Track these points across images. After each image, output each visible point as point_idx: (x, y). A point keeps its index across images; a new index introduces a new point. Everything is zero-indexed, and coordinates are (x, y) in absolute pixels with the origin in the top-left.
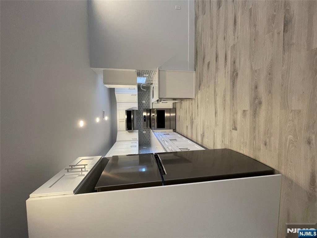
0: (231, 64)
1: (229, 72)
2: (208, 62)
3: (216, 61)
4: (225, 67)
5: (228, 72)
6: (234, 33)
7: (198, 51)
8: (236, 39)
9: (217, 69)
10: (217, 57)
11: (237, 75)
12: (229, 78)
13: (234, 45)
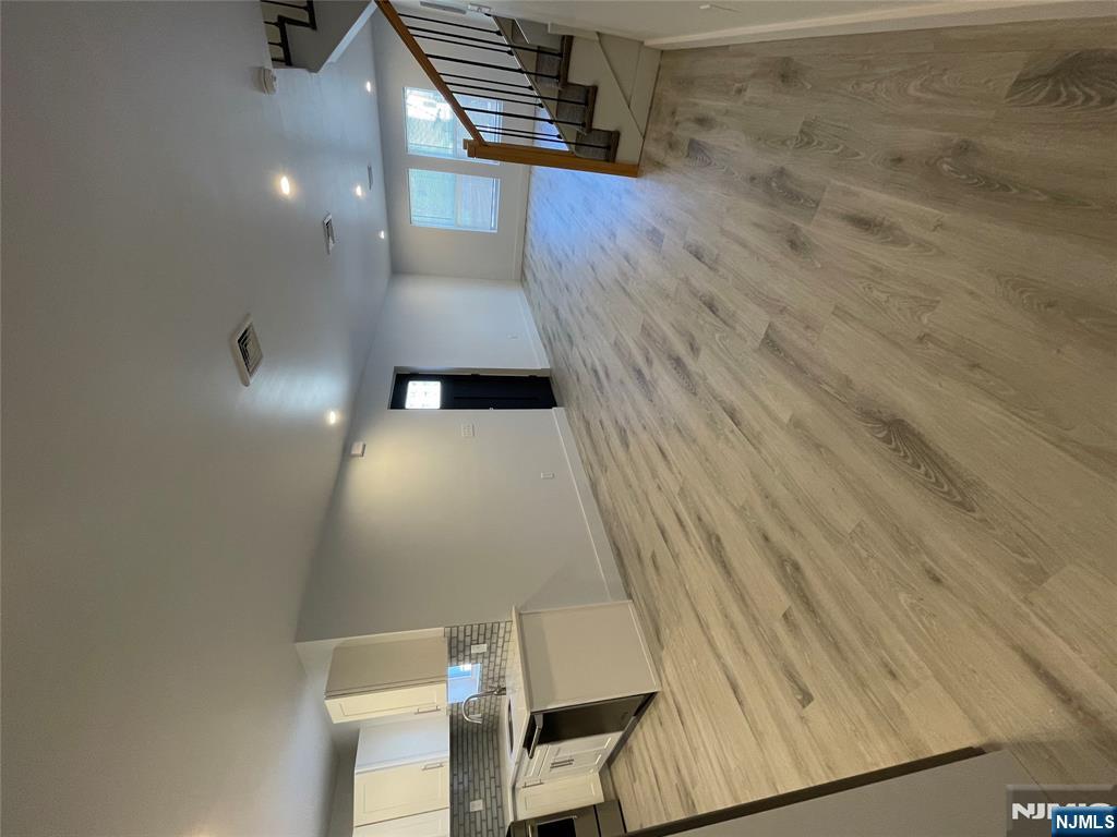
0: (696, 527)
1: (702, 546)
2: (649, 555)
3: (666, 542)
4: (688, 540)
5: (700, 548)
6: (670, 469)
7: (620, 546)
8: (678, 476)
9: (676, 557)
10: (663, 533)
11: (718, 539)
12: (709, 558)
13: (682, 489)
